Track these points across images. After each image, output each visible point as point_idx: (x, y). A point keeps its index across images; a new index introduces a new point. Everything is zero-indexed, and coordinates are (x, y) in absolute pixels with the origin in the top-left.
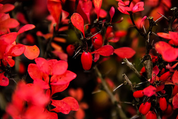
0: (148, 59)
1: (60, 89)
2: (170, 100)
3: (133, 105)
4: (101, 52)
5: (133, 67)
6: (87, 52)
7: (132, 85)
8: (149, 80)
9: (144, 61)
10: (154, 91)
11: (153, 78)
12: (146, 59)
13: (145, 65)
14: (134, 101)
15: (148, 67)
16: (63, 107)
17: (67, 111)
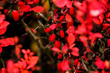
0: (51, 11)
1: (2, 33)
2: (66, 31)
3: (46, 38)
4: (24, 10)
5: (44, 17)
6: (15, 10)
7: (44, 27)
8: (53, 21)
9: (49, 12)
10: (55, 26)
11: (55, 20)
12: (50, 11)
13: (50, 14)
14: (46, 36)
15: (52, 15)
16: (4, 43)
17: (7, 44)
